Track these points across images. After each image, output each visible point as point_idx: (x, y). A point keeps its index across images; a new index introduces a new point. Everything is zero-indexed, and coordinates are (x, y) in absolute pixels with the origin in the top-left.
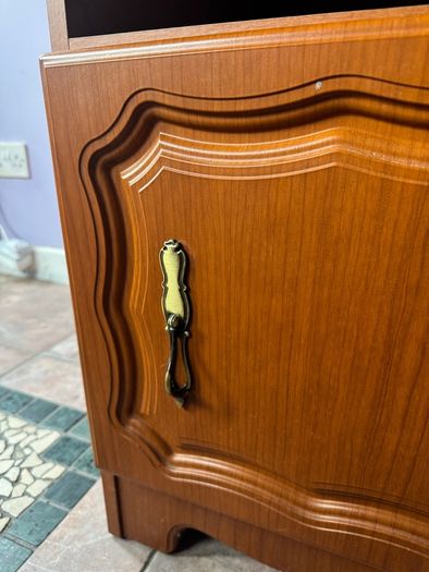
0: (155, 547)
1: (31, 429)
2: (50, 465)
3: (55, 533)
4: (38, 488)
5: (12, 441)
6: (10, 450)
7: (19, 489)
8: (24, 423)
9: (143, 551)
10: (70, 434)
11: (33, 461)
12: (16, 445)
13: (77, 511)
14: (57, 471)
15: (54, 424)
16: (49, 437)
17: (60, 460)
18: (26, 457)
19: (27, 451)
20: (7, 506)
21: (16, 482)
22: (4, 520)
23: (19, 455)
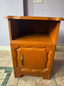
0: (19, 77)
1: (1, 70)
2: (5, 73)
3: (9, 79)
4: (5, 76)
10: (6, 70)
11: (3, 73)
13: (10, 77)
14: (7, 74)
15: (4, 69)
16: (4, 71)
20: (3, 78)
21: (2, 76)
22: (3, 80)
23: (1, 73)
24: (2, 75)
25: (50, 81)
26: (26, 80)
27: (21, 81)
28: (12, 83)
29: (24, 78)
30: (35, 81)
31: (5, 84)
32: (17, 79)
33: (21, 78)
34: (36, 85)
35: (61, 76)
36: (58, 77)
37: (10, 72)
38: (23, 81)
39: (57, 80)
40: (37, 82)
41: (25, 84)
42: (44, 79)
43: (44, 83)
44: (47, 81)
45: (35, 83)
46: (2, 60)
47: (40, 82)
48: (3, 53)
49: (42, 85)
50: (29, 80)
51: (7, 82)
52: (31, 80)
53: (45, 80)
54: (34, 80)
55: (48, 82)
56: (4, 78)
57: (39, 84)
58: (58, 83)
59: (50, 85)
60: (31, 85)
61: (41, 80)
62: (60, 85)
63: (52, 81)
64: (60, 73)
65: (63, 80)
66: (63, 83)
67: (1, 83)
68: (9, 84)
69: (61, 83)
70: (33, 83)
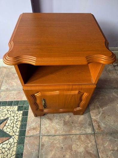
1: (12, 107)
3: (28, 120)
4: (21, 115)
7: (18, 117)
8: (10, 107)
9: (40, 117)
10: (19, 105)
11: (17, 112)
12: (12, 111)
13: (29, 116)
14: (22, 112)
15: (15, 105)
16: (16, 108)
17: (21, 110)
18: (15, 112)
19: (15, 111)
20: (18, 120)
21: (17, 116)
22: (20, 122)
23: (14, 112)
24: (15, 115)
25: (82, 116)
26: (50, 119)
27: (45, 121)
28: (33, 125)
29: (48, 116)
30: (63, 119)
31: (23, 127)
32: (38, 119)
33: (43, 117)
34: (64, 124)
35: (98, 108)
36: (94, 109)
37: (25, 109)
38: (47, 120)
39: (92, 114)
40: (66, 120)
41: (50, 124)
42: (74, 115)
43: (75, 120)
44: (78, 117)
45: (63, 122)
46: (7, 89)
47: (70, 119)
48: (4, 73)
49: (72, 123)
50: (55, 118)
51: (26, 125)
52: (58, 118)
55: (80, 119)
56: (20, 119)
57: (68, 122)
58: (94, 118)
59: (83, 122)
60: (58, 125)
61: (71, 117)
62: (95, 121)
63: (85, 117)
64: (98, 103)
65: (100, 113)
66: (99, 118)
67: (19, 126)
68: (29, 126)
69: (97, 118)
70: (61, 122)
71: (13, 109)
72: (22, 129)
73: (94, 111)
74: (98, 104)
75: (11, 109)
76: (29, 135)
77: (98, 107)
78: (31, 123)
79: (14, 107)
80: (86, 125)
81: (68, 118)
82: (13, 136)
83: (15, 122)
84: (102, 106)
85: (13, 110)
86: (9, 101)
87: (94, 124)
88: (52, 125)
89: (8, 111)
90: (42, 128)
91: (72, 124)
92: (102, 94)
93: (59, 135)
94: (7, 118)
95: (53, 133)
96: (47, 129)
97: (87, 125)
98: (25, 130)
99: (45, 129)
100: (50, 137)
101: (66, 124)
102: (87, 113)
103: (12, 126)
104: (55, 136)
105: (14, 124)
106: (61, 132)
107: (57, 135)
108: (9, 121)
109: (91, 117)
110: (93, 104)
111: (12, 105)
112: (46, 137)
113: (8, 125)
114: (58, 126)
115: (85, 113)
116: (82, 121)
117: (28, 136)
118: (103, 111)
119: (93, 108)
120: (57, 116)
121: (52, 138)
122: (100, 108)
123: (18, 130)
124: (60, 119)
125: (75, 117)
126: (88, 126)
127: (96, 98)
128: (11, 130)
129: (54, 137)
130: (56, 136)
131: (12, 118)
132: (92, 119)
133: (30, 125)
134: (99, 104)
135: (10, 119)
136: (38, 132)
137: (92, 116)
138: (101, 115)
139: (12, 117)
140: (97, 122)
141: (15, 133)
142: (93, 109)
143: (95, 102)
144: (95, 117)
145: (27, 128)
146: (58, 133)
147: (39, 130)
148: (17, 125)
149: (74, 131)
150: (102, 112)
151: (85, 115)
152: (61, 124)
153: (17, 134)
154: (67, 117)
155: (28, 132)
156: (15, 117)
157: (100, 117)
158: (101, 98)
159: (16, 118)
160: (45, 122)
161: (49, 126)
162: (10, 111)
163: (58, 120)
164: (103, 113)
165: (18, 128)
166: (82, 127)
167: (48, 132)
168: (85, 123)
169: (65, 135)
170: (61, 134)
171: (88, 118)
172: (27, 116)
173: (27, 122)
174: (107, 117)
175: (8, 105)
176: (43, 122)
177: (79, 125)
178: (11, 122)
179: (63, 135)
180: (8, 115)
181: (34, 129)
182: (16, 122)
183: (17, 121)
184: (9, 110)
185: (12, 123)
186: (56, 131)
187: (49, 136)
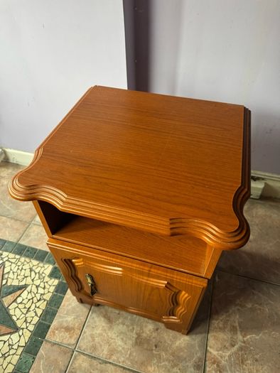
1: (41, 265)
2: (53, 280)
4: (52, 289)
5: (37, 271)
6: (37, 275)
7: (46, 291)
8: (38, 262)
10: (56, 265)
11: (47, 279)
12: (39, 273)
13: (67, 296)
14: (56, 282)
15: (49, 262)
16: (49, 268)
17: (56, 278)
18: (44, 277)
19: (44, 275)
20: (45, 297)
21: (44, 288)
22: (46, 302)
23: (41, 277)
24: (42, 285)
25: (186, 338)
26: (109, 320)
27: (96, 319)
28: (70, 319)
29: (106, 311)
30: (137, 329)
31: (48, 317)
32: (83, 309)
34: (136, 342)
35: (234, 330)
36: (222, 329)
38: (103, 319)
39: (211, 341)
40: (144, 335)
41: (105, 330)
43: (165, 342)
44: (175, 338)
45: (135, 336)
47: (154, 335)
49: (156, 346)
50: (120, 321)
51: (54, 314)
52: (128, 323)
53: (172, 333)
54: (137, 325)
56: (48, 297)
57: (148, 341)
58: (213, 352)
59: (182, 353)
60: (122, 339)
61: (157, 330)
62: (214, 363)
63: (193, 343)
64: (238, 317)
65: (233, 346)
66: (227, 358)
67: (39, 312)
68: (61, 320)
69: (221, 357)
70: (131, 334)
71: (43, 269)
72: (45, 320)
73: (221, 335)
74: (236, 319)
75: (39, 268)
76: (53, 339)
77: (233, 326)
78: (66, 314)
79: (46, 266)
80: (188, 364)
81: (150, 331)
82: (23, 329)
83: (35, 300)
84: (245, 329)
85: (41, 273)
86: (40, 250)
87: (208, 369)
88: (109, 334)
89: (31, 270)
90: (85, 333)
91: (154, 348)
92: (255, 297)
93: (116, 365)
94: (25, 287)
95: (104, 356)
96: (94, 340)
97: (190, 364)
98: (50, 326)
99: (90, 339)
100: (95, 362)
101: (140, 342)
102: (201, 333)
103: (27, 306)
104: (106, 362)
105: (33, 302)
106: (121, 359)
107: (110, 363)
108: (26, 292)
109: (208, 348)
110: (224, 316)
111: (42, 261)
112: (85, 357)
113: (21, 303)
114: (120, 343)
115: (196, 334)
116: (180, 349)
117: (50, 342)
118: (244, 342)
119: (221, 325)
120: (126, 318)
121: (99, 365)
122: (239, 333)
123: (36, 319)
124: (131, 328)
125: (168, 335)
126: (192, 369)
127: (238, 301)
128: (23, 315)
129: (103, 365)
130: (109, 365)
131: (34, 289)
132: (208, 354)
133: (63, 317)
134: (241, 320)
135: (29, 289)
136: (73, 341)
137: (211, 347)
138: (236, 353)
139: (34, 287)
140: (218, 366)
141: (28, 324)
142: (220, 328)
143: (231, 311)
144: (218, 351)
145: (55, 323)
146: (114, 357)
147: (76, 336)
148: (38, 307)
149: (153, 368)
150: (240, 343)
151: (194, 337)
152: (130, 339)
153: (31, 328)
154: (149, 327)
155: (54, 332)
156: (39, 288)
157: (230, 356)
158: (249, 306)
159: (41, 291)
160: (95, 322)
161: (100, 335)
162: (36, 274)
163: (125, 326)
164: (241, 349)
165: (36, 315)
166: (176, 365)
167: (94, 348)
168: (185, 359)
169: (129, 369)
170: (120, 365)
171: (197, 349)
172: (65, 294)
173: (58, 308)
174: (249, 362)
175: (37, 259)
176: (91, 321)
177: (171, 358)
178: (30, 297)
179: (124, 368)
180: (29, 281)
181: (68, 329)
182: (38, 301)
183: (40, 300)
184: (34, 268)
185: (29, 300)
186: (112, 352)
187: (92, 357)
